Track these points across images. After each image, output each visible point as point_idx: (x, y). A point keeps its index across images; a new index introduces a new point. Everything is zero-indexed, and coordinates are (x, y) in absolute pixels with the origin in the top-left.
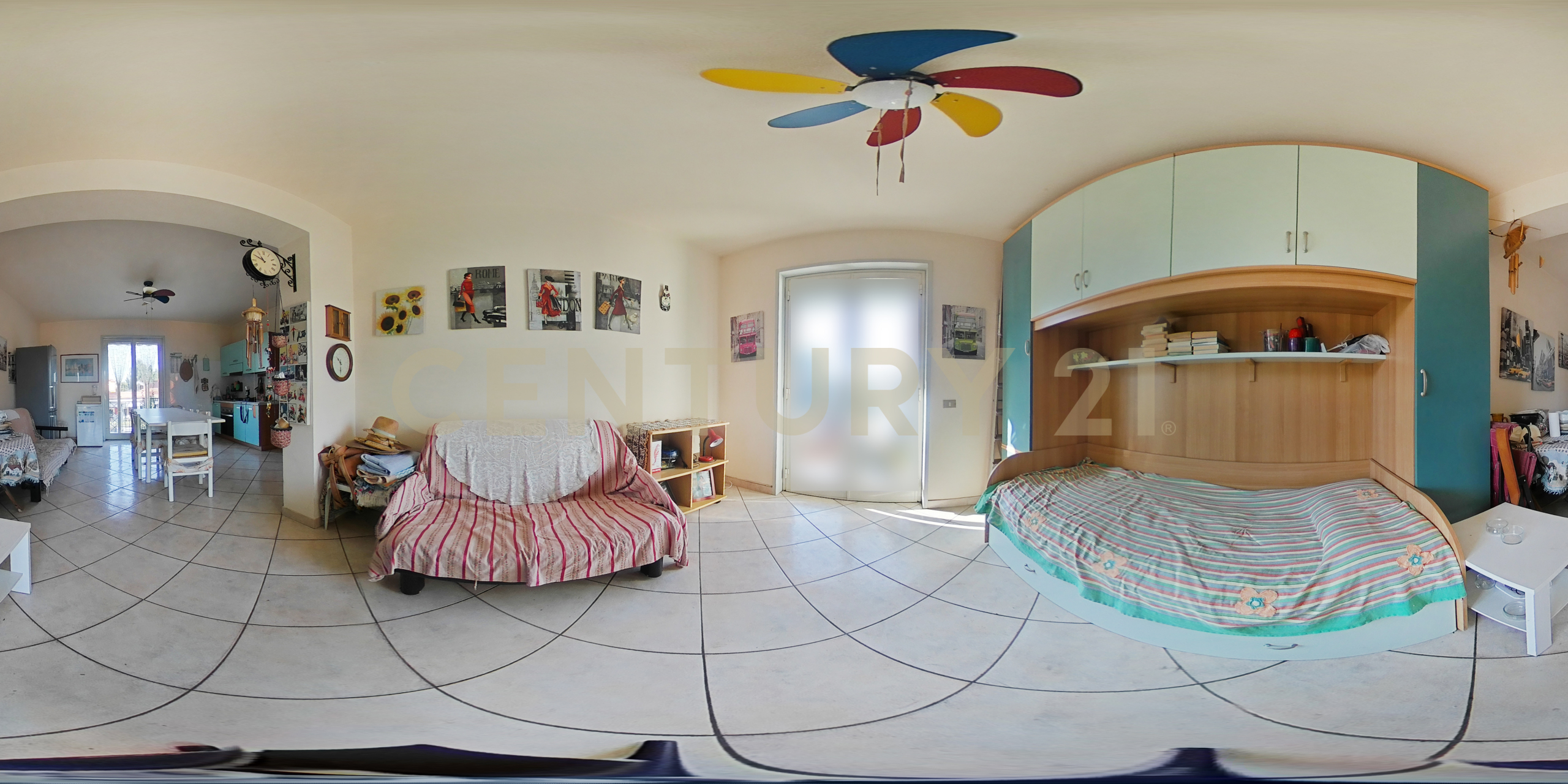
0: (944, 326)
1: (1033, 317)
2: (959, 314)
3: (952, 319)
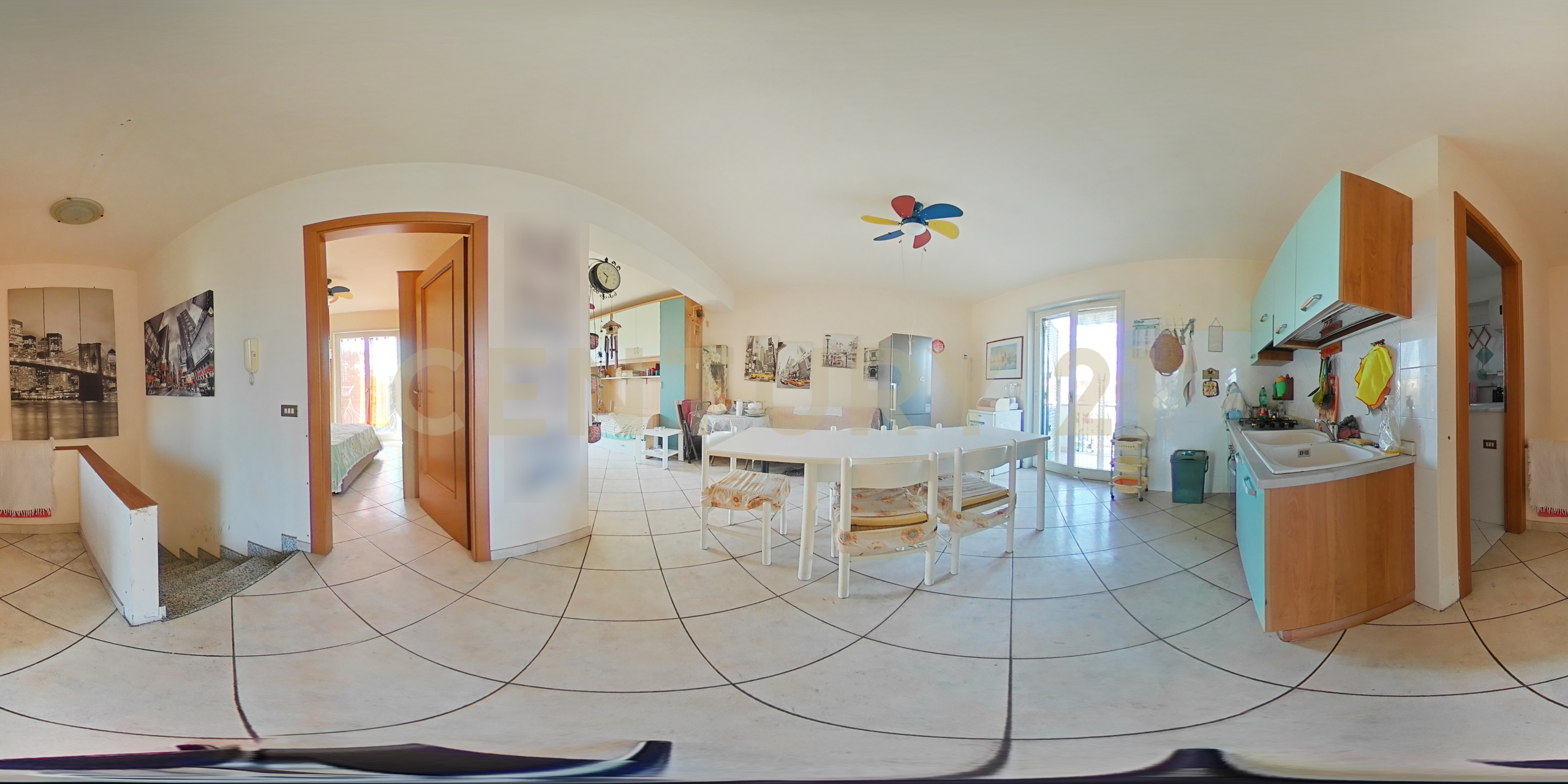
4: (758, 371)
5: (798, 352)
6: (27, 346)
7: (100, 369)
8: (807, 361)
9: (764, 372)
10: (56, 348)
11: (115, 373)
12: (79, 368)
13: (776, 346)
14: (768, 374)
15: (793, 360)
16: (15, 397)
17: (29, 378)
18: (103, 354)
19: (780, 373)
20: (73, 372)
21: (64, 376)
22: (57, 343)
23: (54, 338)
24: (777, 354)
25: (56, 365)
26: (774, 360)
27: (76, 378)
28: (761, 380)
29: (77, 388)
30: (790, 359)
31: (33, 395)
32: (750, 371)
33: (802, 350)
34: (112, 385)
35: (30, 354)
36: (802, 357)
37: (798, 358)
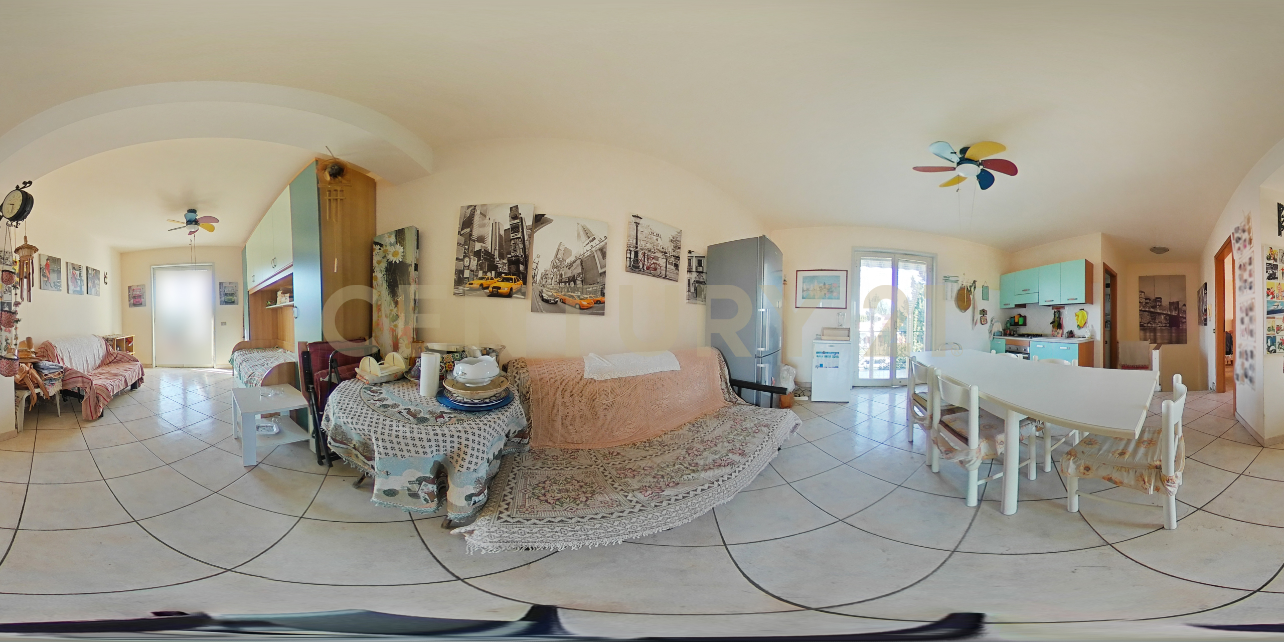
0: (220, 291)
1: (249, 289)
2: (226, 285)
3: (223, 288)
4: (485, 273)
5: (579, 236)
6: (1147, 303)
7: (1179, 314)
8: (598, 256)
9: (498, 275)
10: (1160, 304)
11: (1186, 315)
12: (1169, 313)
13: (529, 222)
14: (508, 280)
15: (567, 252)
16: (1141, 326)
17: (1147, 317)
18: (1180, 307)
19: (538, 278)
20: (1167, 315)
21: (1163, 317)
22: (1160, 302)
23: (1159, 299)
24: (531, 237)
25: (1159, 311)
26: (524, 249)
27: (1168, 318)
28: (492, 295)
29: (1168, 321)
30: (562, 248)
31: (1149, 325)
32: (467, 274)
33: (587, 233)
34: (1184, 320)
35: (1148, 307)
36: (588, 247)
37: (578, 248)
